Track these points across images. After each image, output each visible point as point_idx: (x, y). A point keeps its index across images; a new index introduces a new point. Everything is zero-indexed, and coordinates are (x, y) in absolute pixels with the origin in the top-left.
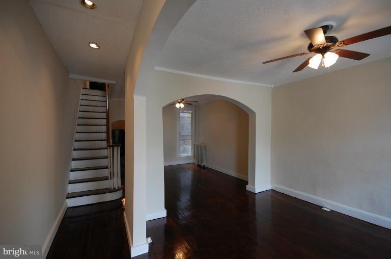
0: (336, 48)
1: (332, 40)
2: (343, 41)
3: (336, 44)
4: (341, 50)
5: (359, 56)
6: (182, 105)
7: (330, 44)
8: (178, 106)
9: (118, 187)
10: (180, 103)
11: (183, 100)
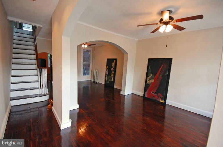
0: (172, 23)
1: (171, 18)
2: (176, 20)
3: (173, 21)
4: (174, 24)
5: (181, 29)
6: (86, 46)
7: (170, 20)
8: (83, 46)
9: (46, 93)
10: (85, 44)
11: (87, 43)
